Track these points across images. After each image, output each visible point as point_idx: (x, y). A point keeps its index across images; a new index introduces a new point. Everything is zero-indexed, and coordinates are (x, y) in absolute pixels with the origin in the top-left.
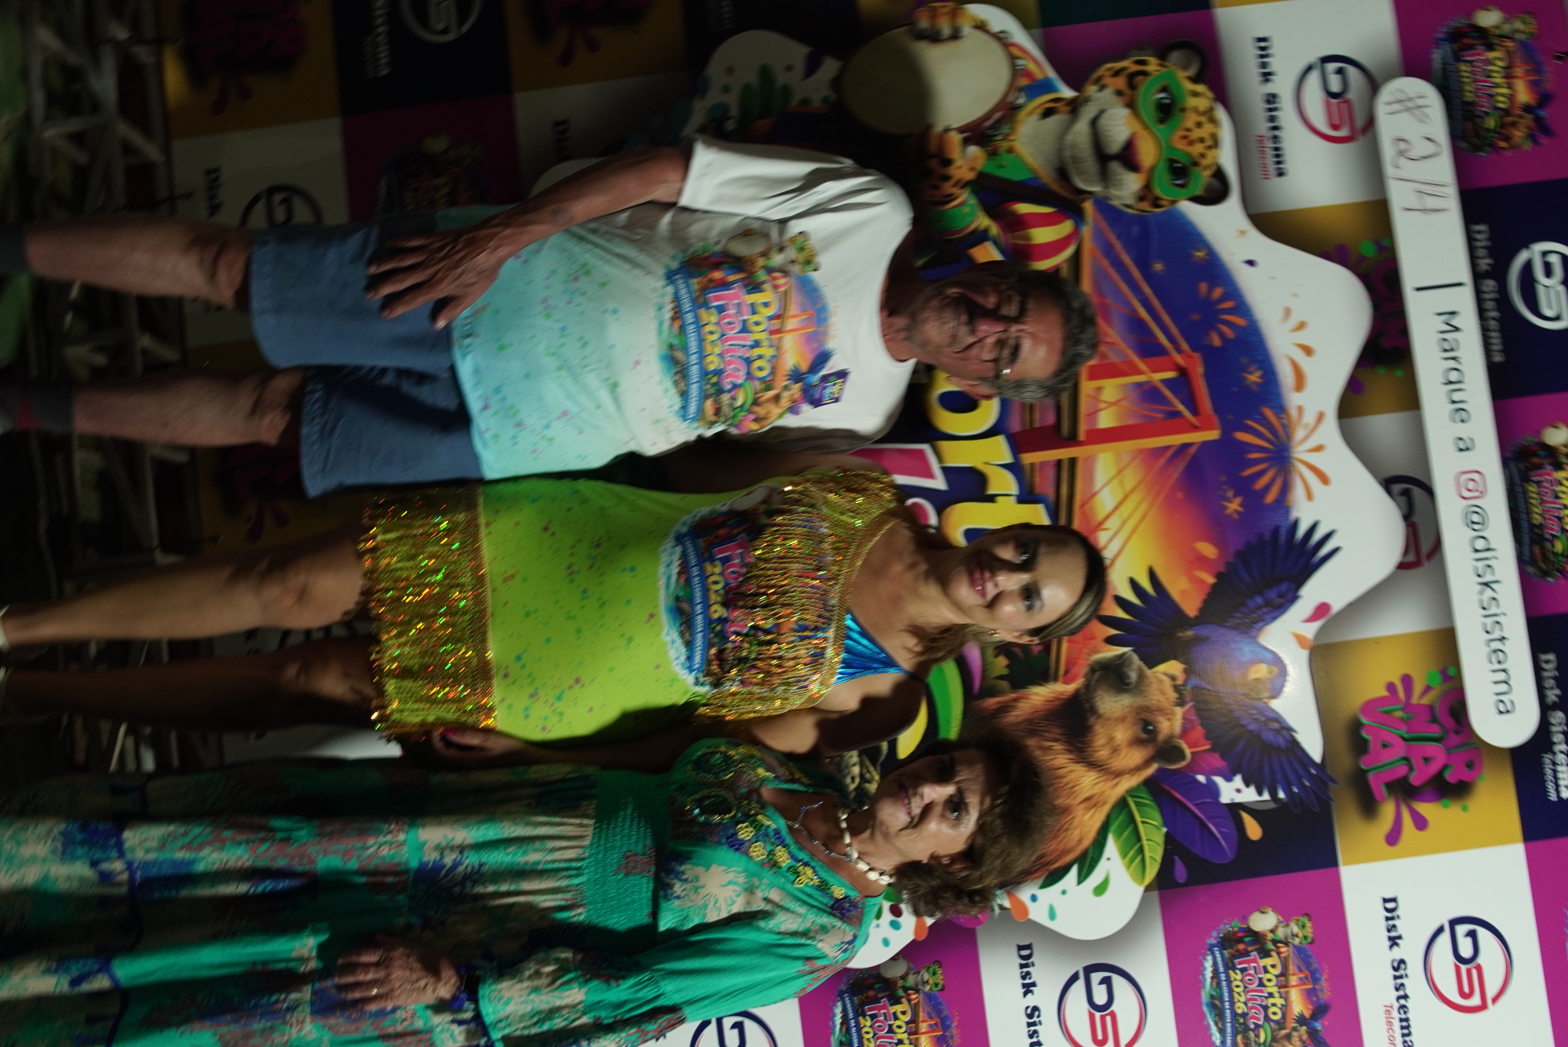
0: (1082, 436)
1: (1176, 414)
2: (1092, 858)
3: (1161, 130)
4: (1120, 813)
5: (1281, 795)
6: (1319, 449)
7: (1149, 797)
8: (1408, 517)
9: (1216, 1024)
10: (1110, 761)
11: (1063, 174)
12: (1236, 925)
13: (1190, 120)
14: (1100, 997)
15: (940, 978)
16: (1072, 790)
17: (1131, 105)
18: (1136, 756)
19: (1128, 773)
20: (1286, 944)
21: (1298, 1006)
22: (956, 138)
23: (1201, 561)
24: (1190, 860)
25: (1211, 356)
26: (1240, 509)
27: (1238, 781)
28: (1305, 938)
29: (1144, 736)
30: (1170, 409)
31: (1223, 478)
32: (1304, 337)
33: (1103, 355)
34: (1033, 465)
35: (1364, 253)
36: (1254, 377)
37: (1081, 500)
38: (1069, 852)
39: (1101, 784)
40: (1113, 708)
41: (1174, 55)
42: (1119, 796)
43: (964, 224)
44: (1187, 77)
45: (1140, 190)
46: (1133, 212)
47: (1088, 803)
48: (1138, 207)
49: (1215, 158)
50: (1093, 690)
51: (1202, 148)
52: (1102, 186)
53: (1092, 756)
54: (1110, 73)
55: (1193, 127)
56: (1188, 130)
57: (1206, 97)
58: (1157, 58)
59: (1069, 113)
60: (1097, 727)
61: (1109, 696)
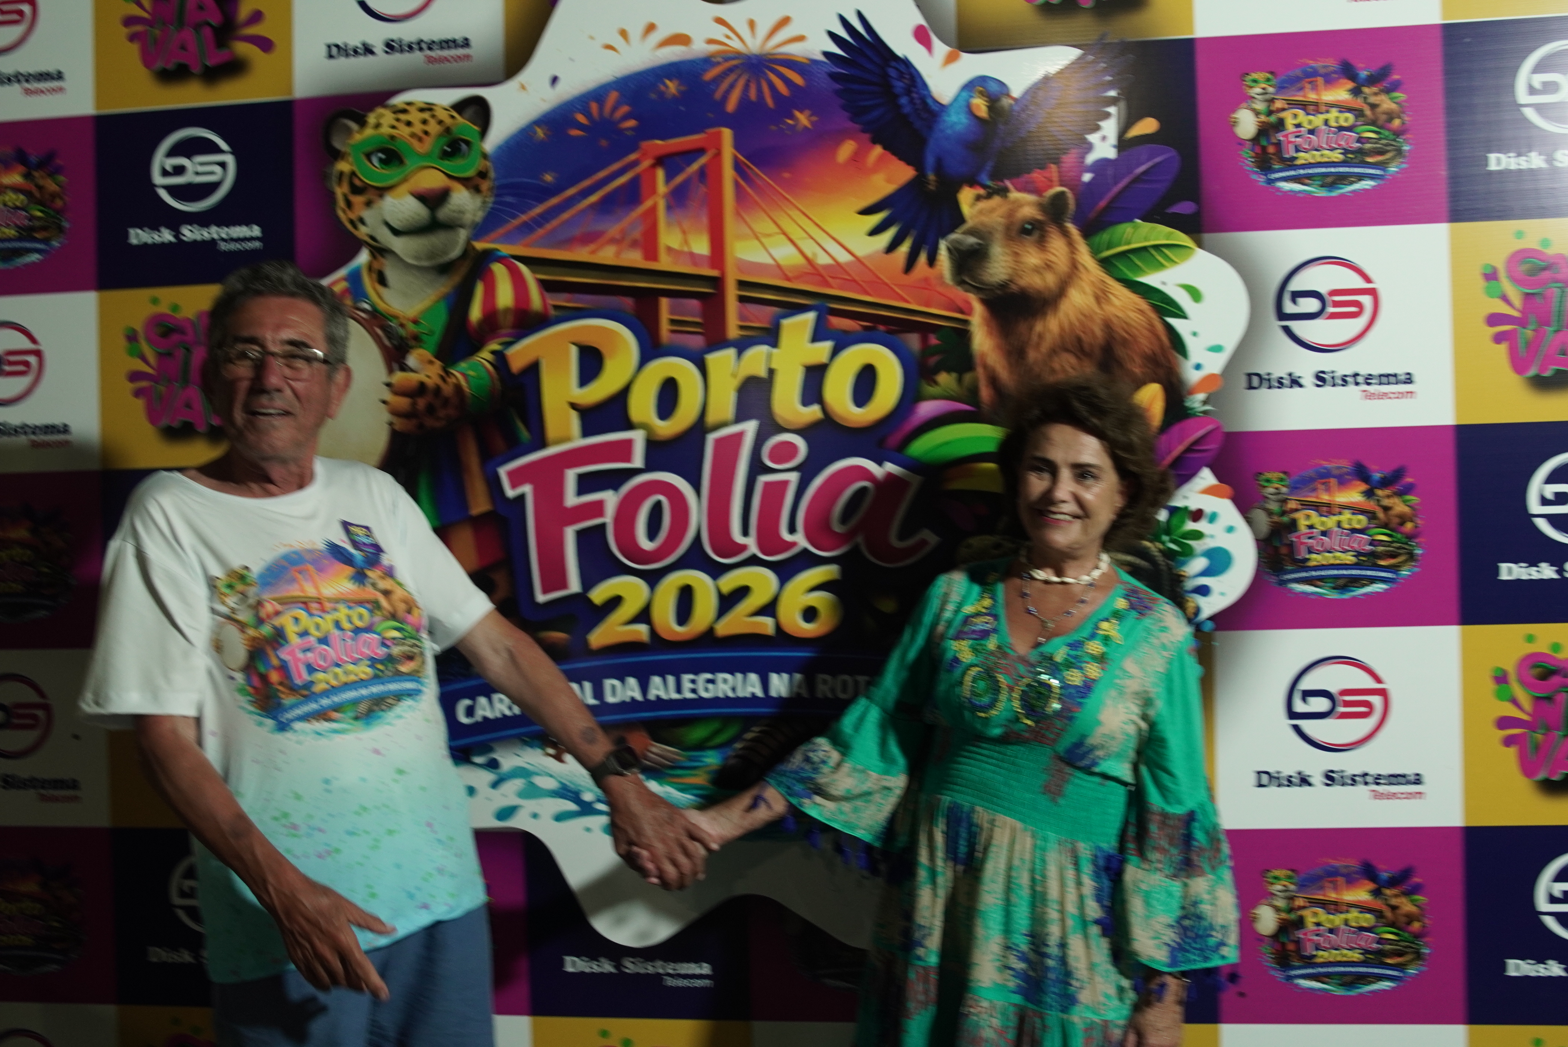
0: (714, 273)
1: (701, 172)
2: (1161, 301)
3: (411, 163)
4: (1117, 266)
5: (1112, 93)
6: (752, 24)
7: (1102, 234)
9: (1352, 183)
10: (1059, 272)
11: (444, 269)
12: (1247, 154)
13: (404, 131)
14: (1310, 305)
15: (1273, 475)
16: (1087, 316)
17: (382, 191)
18: (1057, 245)
19: (1073, 253)
20: (1272, 101)
21: (1341, 94)
22: (399, 377)
23: (857, 158)
24: (1171, 197)
25: (645, 132)
26: (807, 113)
27: (1093, 138)
28: (1268, 80)
29: (1036, 234)
30: (696, 177)
31: (773, 128)
32: (635, 31)
33: (634, 244)
34: (742, 328)
36: (672, 87)
37: (782, 280)
38: (1152, 325)
39: (1084, 284)
40: (1003, 264)
41: (337, 144)
42: (1098, 267)
43: (484, 374)
44: (359, 132)
45: (469, 190)
46: (490, 199)
47: (1102, 300)
48: (486, 194)
49: (444, 109)
50: (982, 284)
51: (432, 122)
52: (461, 229)
53: (1052, 292)
54: (347, 211)
55: (410, 130)
56: (413, 135)
57: (381, 115)
58: (338, 161)
59: (384, 258)
60: (1023, 283)
61: (991, 268)
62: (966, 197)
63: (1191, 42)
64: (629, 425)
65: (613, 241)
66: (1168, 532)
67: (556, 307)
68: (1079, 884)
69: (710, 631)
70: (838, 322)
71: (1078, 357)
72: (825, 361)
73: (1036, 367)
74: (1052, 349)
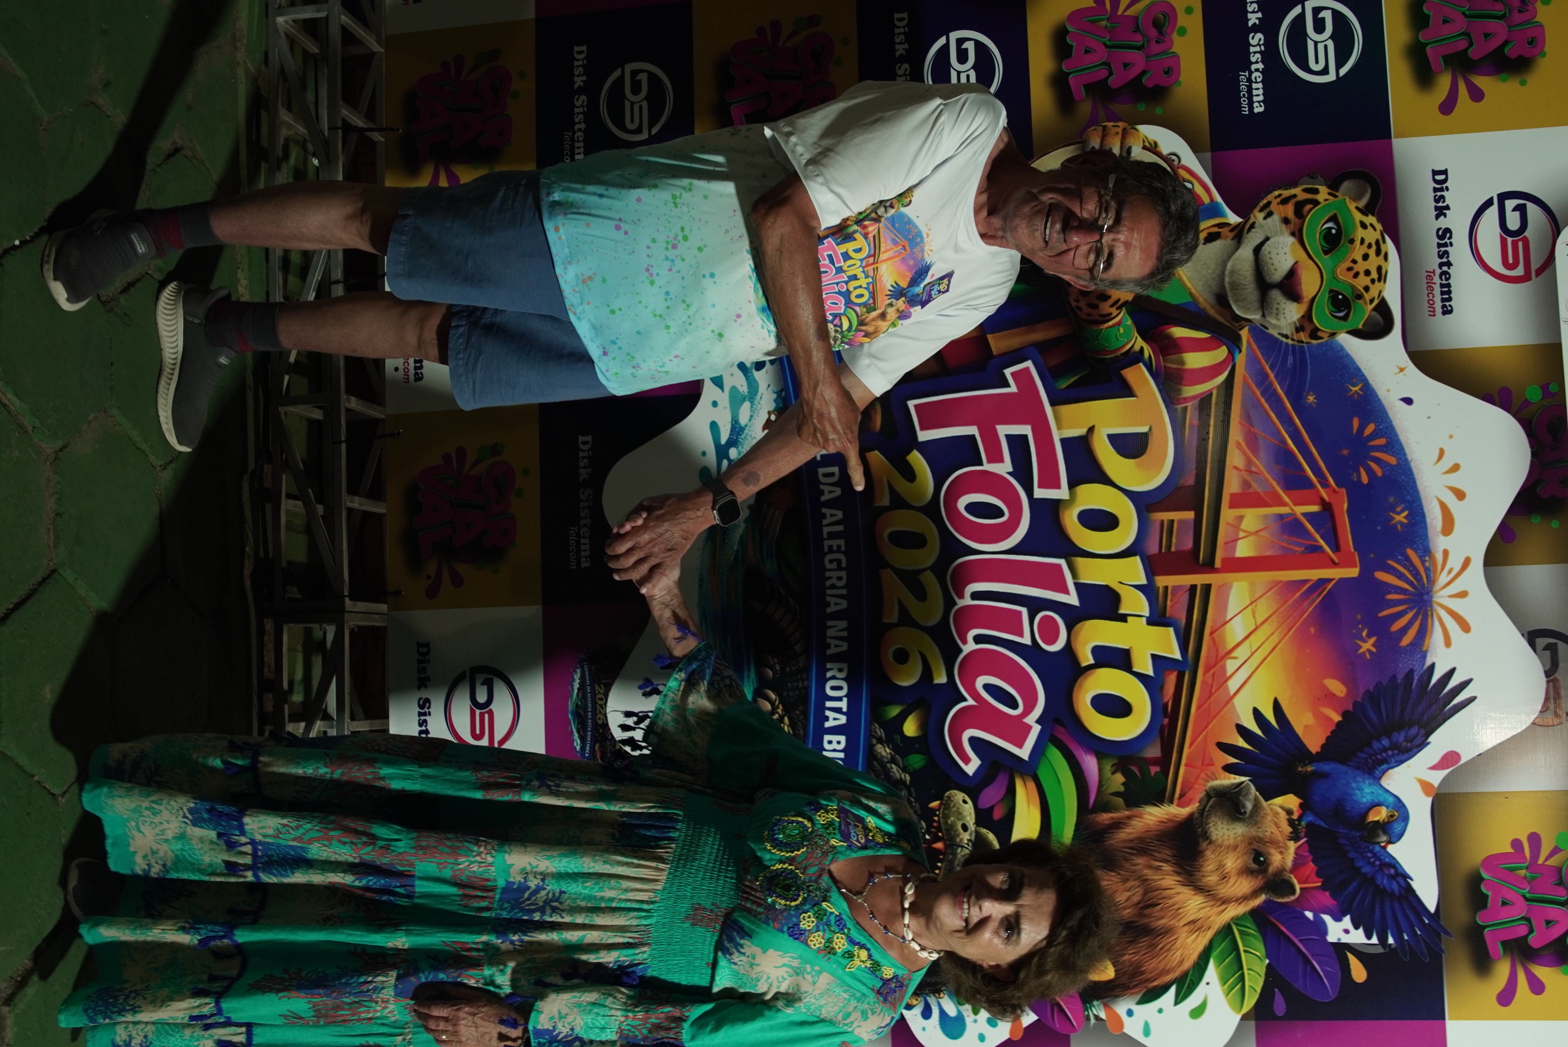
0: (1218, 564)
1: (1318, 549)
2: (1191, 980)
3: (1326, 261)
4: (1224, 940)
5: (1391, 941)
6: (1463, 594)
7: (1255, 928)
8: (1549, 674)
10: (1219, 887)
11: (1221, 299)
13: (1358, 252)
16: (1177, 911)
17: (1298, 234)
18: (1244, 886)
19: (1236, 901)
23: (1329, 697)
24: (1289, 993)
25: (1356, 492)
26: (1374, 650)
27: (1347, 921)
29: (1255, 866)
30: (1311, 543)
31: (1359, 617)
32: (1457, 480)
33: (1246, 484)
34: (1166, 588)
35: (1528, 398)
36: (1401, 518)
37: (1212, 627)
38: (1168, 972)
39: (1208, 909)
40: (1226, 837)
41: (1346, 185)
42: (1224, 923)
43: (1119, 345)
44: (1357, 208)
45: (1299, 320)
46: (1290, 342)
47: (1192, 926)
48: (1295, 338)
49: (1380, 291)
50: (1207, 816)
51: (1366, 281)
52: (1261, 314)
53: (1200, 880)
54: (1279, 200)
55: (1359, 258)
56: (1354, 262)
57: (1375, 229)
58: (1329, 187)
59: (1232, 239)
60: (1208, 853)
61: (1222, 823)
62: (1291, 801)
63: (1440, 1016)
64: (1072, 485)
65: (1249, 462)
67: (1186, 408)
69: (887, 565)
70: (1171, 679)
71: (1139, 903)
72: (1134, 669)
73: (1127, 865)
74: (1146, 880)
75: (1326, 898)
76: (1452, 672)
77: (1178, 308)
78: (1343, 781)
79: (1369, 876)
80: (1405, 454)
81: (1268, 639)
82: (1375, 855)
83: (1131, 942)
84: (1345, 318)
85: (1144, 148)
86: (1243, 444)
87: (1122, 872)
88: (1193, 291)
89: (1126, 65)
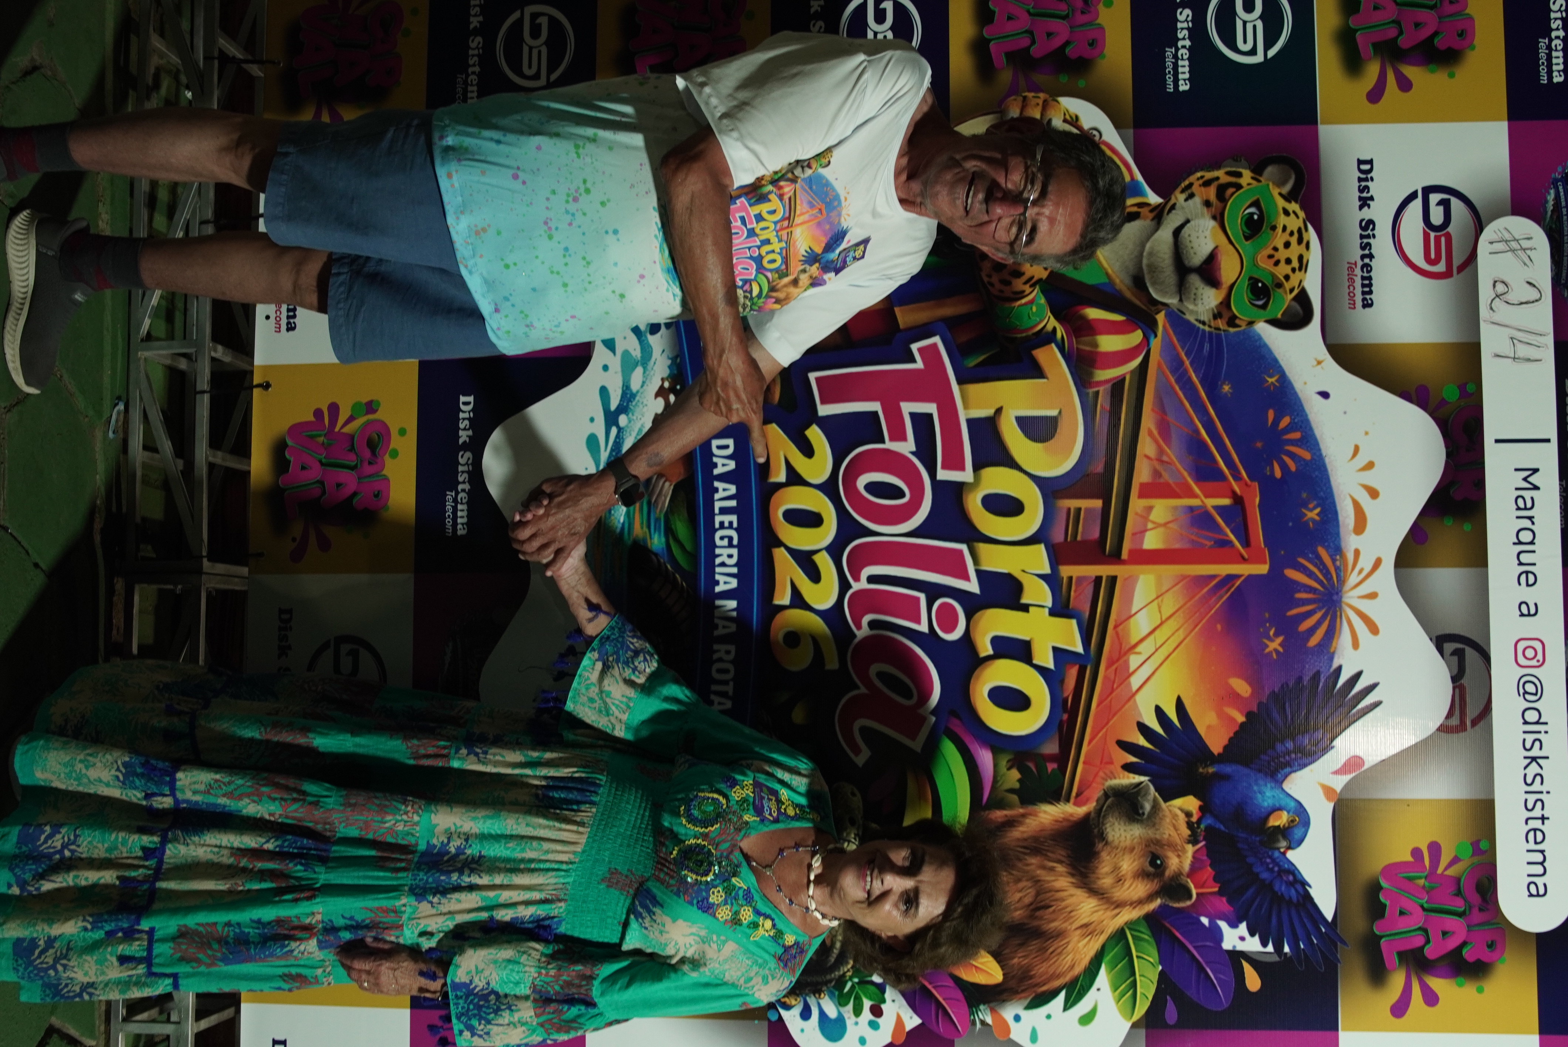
0: (1125, 555)
1: (1228, 543)
2: (1081, 985)
3: (1246, 247)
4: (1117, 945)
5: (1287, 949)
6: (1373, 596)
7: (1149, 933)
8: (1456, 679)
10: (1114, 890)
11: (1138, 282)
13: (1279, 240)
16: (1069, 915)
17: (1219, 218)
18: (1140, 889)
19: (1131, 904)
23: (1234, 697)
24: (1182, 1002)
25: (1269, 486)
26: (1281, 649)
27: (1243, 928)
29: (1151, 870)
30: (1221, 537)
31: (1267, 615)
32: (1371, 478)
33: (1156, 474)
34: (1071, 578)
35: (1445, 396)
36: (1313, 514)
37: (1116, 621)
38: (1058, 976)
39: (1101, 913)
40: (1123, 838)
41: (1270, 170)
42: (1117, 927)
43: (1031, 324)
44: (1280, 194)
45: (1217, 307)
46: (1207, 328)
47: (1085, 930)
48: (1212, 324)
49: (1301, 281)
50: (1104, 816)
51: (1287, 269)
52: (1178, 299)
53: (1095, 882)
54: (1201, 182)
55: (1280, 246)
56: (1276, 249)
57: (1297, 217)
58: (1253, 171)
59: (1153, 219)
60: (1104, 855)
61: (1119, 824)
62: (1191, 803)
63: (1333, 1027)
64: (978, 467)
65: (1161, 451)
66: (862, 982)
67: (1097, 393)
68: (527, 903)
69: (780, 544)
70: (1072, 674)
71: (1031, 904)
72: (1035, 662)
73: (1020, 865)
74: (1039, 881)
75: (1223, 904)
76: (1359, 675)
77: (1095, 288)
78: (1245, 784)
79: (1267, 882)
80: (1320, 450)
81: (1173, 634)
82: (1274, 861)
83: (1022, 945)
84: (1264, 307)
85: (1065, 121)
86: (1155, 432)
87: (1014, 872)
88: (1110, 271)
89: (1049, 34)
